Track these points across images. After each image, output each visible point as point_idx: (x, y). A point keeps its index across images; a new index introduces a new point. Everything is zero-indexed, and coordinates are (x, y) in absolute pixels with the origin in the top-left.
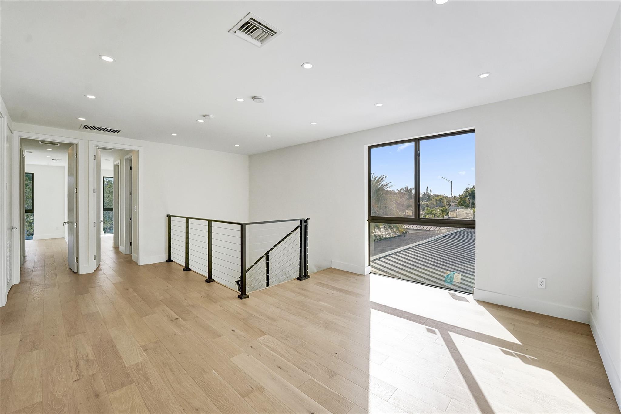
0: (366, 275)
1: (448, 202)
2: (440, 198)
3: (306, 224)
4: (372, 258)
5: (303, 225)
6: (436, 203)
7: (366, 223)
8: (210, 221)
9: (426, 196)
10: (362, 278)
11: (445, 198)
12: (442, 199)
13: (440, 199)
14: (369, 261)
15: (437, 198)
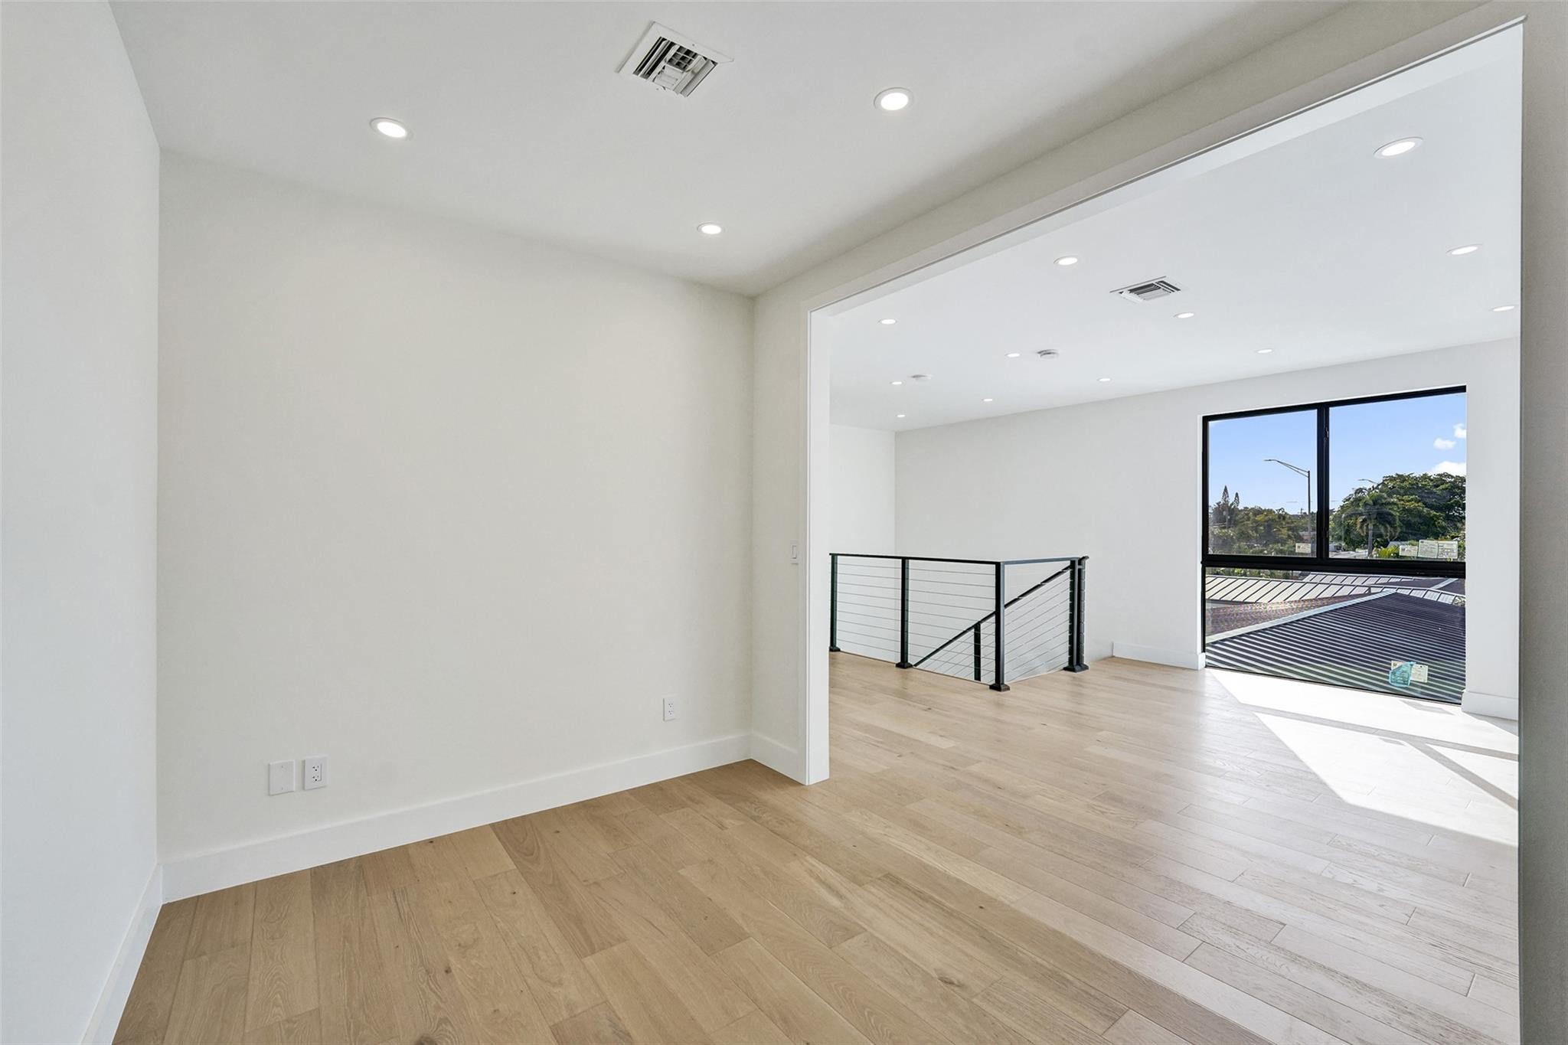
0: (1199, 669)
1: (1290, 529)
2: (1267, 518)
3: (1080, 567)
4: (1209, 639)
5: (1076, 568)
6: (1257, 532)
7: (1200, 566)
8: (904, 560)
9: (1224, 513)
10: (1193, 673)
11: (1284, 518)
12: (1273, 520)
13: (1267, 521)
14: (1204, 645)
15: (1259, 518)
